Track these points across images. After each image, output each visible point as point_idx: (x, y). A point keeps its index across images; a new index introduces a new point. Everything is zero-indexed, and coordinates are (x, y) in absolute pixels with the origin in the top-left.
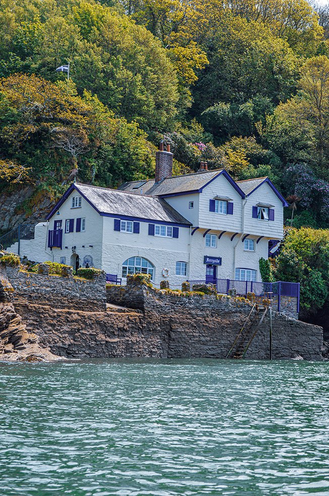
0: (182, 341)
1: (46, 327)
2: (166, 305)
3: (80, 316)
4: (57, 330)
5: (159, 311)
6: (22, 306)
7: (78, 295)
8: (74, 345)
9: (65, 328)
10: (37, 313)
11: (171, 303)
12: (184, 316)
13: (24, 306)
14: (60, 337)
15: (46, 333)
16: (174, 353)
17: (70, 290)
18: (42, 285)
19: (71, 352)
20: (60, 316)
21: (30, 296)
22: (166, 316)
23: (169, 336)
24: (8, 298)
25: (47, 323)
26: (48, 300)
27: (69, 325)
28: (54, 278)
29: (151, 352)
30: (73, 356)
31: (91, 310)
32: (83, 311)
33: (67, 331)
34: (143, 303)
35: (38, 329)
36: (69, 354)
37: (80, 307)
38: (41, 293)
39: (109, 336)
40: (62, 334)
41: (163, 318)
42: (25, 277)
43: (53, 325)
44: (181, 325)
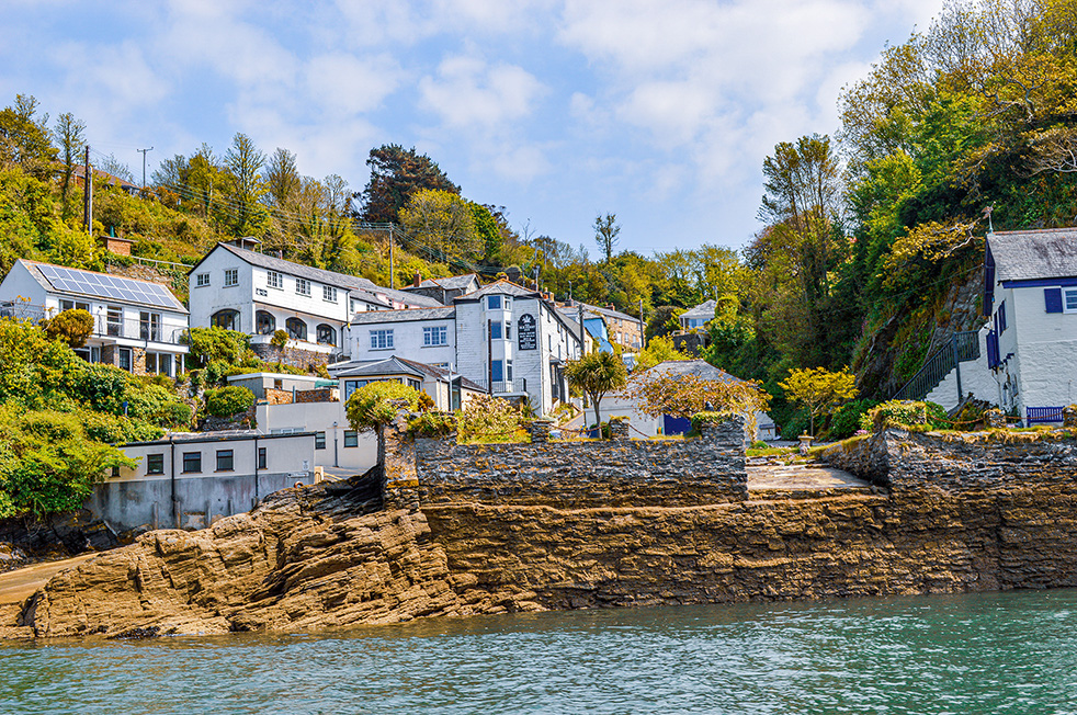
0: (1051, 548)
1: (527, 549)
2: (981, 466)
3: (637, 518)
4: (561, 554)
5: (952, 483)
6: (459, 513)
7: (645, 474)
8: (619, 581)
9: (587, 548)
10: (503, 522)
11: (1006, 460)
12: (1056, 488)
13: (463, 513)
14: (569, 568)
15: (526, 562)
16: (1022, 577)
17: (618, 466)
18: (525, 465)
19: (610, 597)
20: (575, 523)
21: (488, 491)
22: (982, 493)
23: (1000, 539)
24: (397, 502)
25: (530, 542)
26: (544, 493)
27: (602, 541)
28: (567, 447)
29: (926, 580)
30: (615, 604)
31: (689, 501)
32: (664, 505)
33: (593, 554)
34: (887, 470)
35: (505, 555)
36: (603, 600)
37: (653, 500)
38: (521, 482)
39: (745, 554)
40: (576, 561)
41: (969, 497)
42: (470, 454)
43: (550, 545)
44: (1044, 509)
